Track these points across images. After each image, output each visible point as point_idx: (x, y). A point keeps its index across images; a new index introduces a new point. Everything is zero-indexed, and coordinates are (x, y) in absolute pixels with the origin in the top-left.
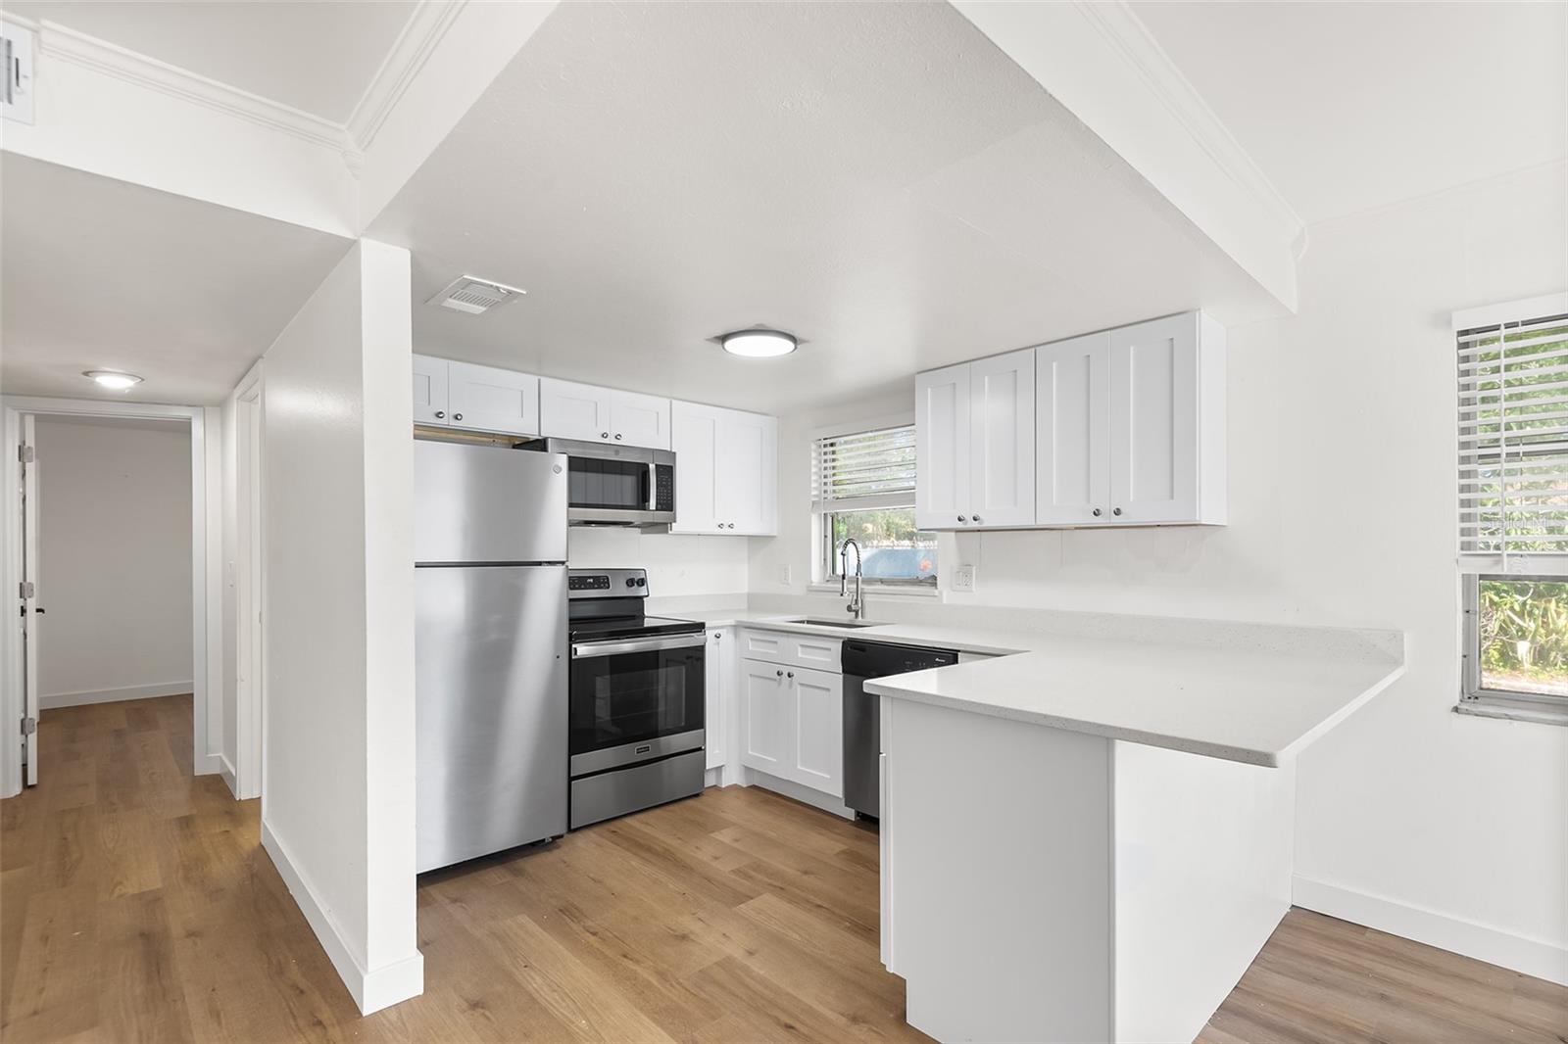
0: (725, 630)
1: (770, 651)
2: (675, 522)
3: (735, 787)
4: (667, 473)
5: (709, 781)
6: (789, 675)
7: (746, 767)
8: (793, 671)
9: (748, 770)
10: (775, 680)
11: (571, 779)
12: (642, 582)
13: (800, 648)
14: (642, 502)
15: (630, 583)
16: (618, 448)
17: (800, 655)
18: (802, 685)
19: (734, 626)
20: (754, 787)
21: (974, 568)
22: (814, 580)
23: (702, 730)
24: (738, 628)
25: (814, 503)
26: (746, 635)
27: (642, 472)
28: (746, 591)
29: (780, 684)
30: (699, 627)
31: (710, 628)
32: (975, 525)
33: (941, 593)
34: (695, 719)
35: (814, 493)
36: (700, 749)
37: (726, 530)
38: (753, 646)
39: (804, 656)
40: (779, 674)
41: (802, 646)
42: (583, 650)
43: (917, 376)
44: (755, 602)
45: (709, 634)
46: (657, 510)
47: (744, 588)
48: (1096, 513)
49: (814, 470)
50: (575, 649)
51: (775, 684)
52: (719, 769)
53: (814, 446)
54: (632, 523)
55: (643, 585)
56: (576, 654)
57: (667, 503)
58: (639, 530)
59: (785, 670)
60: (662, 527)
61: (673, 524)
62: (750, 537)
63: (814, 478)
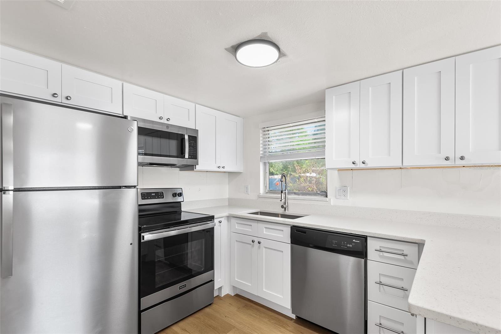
0: (223, 219)
1: (247, 229)
2: (198, 165)
3: (228, 296)
4: (194, 140)
5: (216, 294)
6: (259, 243)
7: (233, 286)
8: (261, 240)
9: (234, 288)
10: (251, 244)
11: (140, 312)
12: (180, 195)
13: (264, 229)
14: (181, 154)
15: (174, 195)
16: (168, 126)
17: (264, 233)
18: (266, 248)
19: (228, 216)
20: (237, 295)
21: (349, 188)
22: (261, 193)
23: (213, 270)
24: (229, 217)
25: (261, 157)
26: (234, 221)
27: (180, 139)
28: (228, 197)
29: (253, 246)
30: (211, 218)
31: (216, 218)
32: (363, 166)
33: (330, 199)
34: (209, 265)
35: (261, 152)
36: (211, 281)
37: (221, 170)
38: (237, 226)
39: (266, 233)
40: (253, 241)
41: (266, 228)
42: (148, 236)
43: (326, 90)
44: (232, 203)
45: (216, 221)
46: (189, 158)
47: (226, 196)
48: (447, 159)
49: (261, 142)
50: (143, 236)
51: (250, 246)
52: (220, 289)
53: (261, 131)
54: (176, 165)
55: (181, 196)
56: (143, 239)
57: (194, 155)
58: (178, 169)
59: (256, 240)
60: (190, 167)
61: (197, 166)
62: (230, 173)
63: (261, 146)
